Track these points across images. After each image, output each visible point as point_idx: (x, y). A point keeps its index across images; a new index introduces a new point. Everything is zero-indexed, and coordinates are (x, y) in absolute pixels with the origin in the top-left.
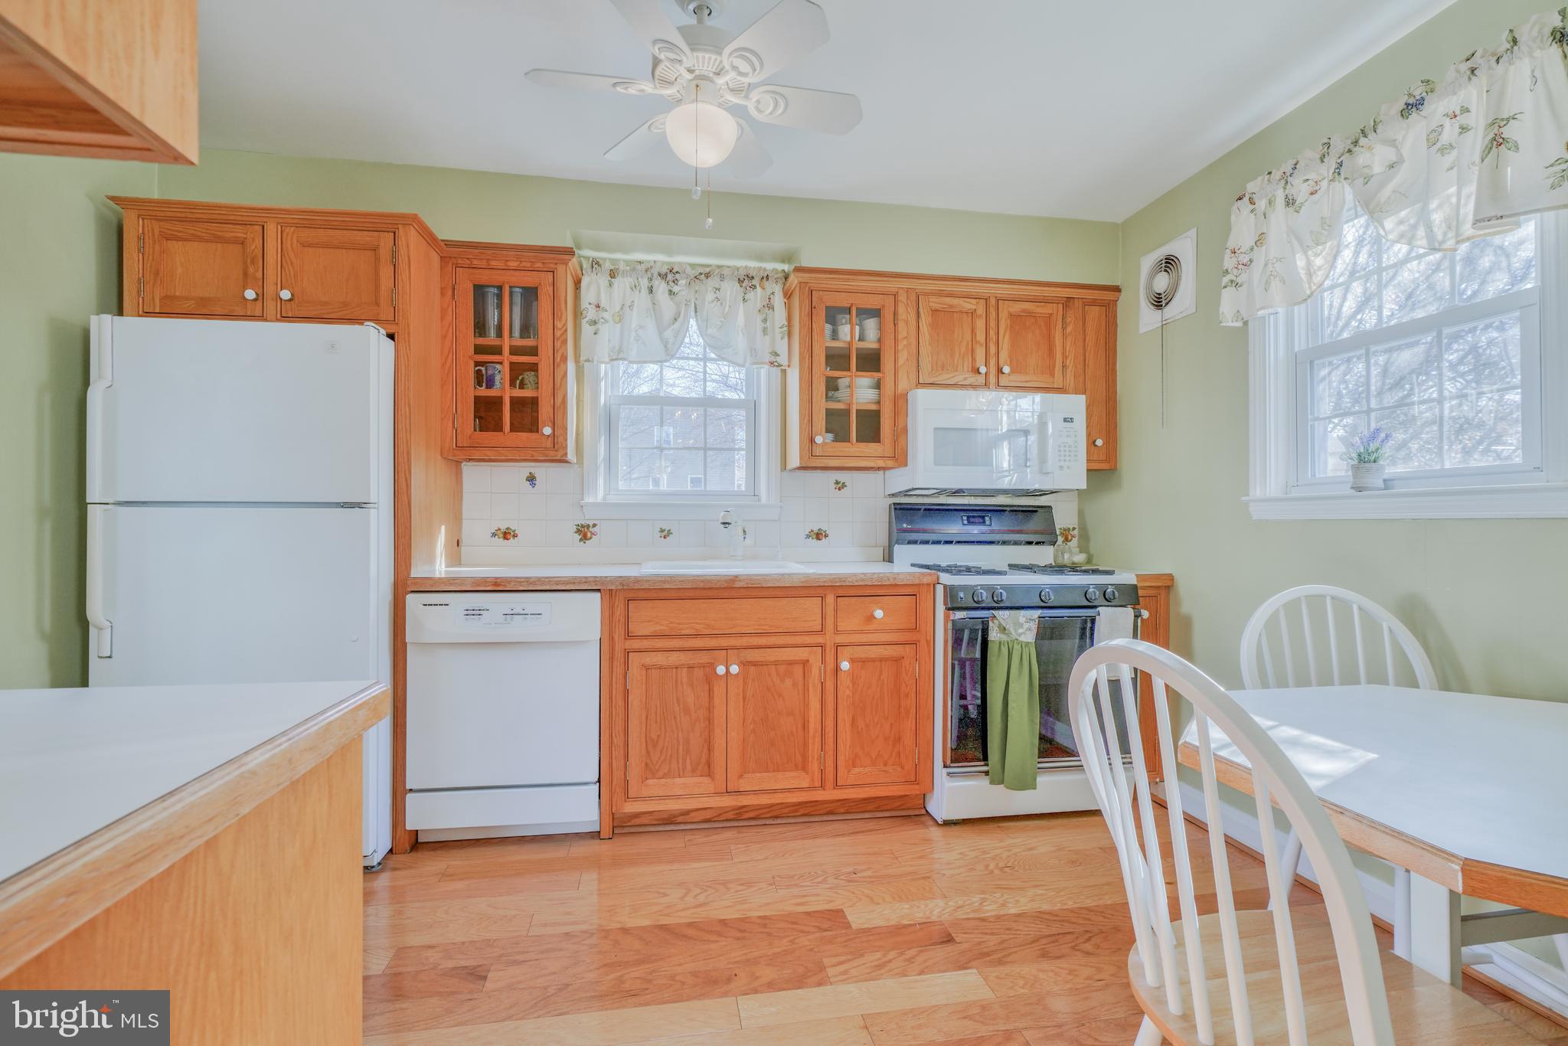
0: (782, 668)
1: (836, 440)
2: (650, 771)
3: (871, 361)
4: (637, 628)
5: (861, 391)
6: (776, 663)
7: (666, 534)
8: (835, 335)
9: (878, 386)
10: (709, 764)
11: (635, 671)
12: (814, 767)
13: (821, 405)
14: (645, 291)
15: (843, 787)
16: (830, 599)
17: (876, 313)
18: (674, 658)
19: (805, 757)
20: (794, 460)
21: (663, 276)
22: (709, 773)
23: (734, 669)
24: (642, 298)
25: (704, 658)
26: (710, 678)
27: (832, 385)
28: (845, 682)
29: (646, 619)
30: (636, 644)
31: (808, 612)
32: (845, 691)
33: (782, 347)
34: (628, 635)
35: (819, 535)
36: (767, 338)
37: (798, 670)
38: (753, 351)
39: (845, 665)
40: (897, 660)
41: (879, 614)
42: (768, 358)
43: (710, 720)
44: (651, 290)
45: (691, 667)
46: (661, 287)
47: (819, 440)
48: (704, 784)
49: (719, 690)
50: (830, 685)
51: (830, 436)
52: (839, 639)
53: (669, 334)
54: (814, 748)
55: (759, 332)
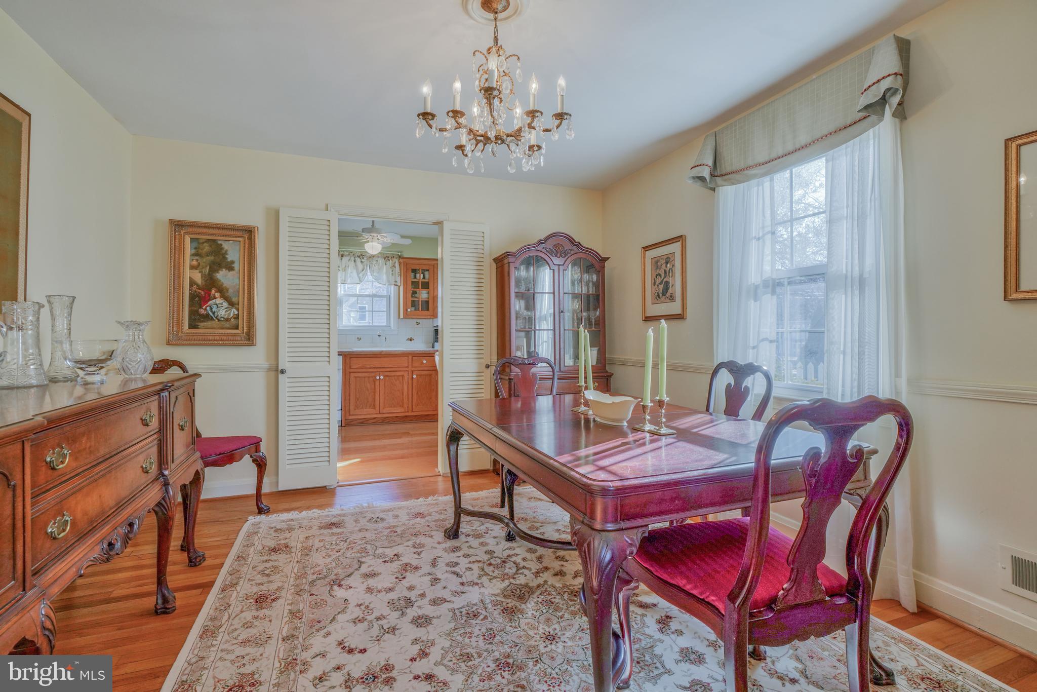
0: (396, 377)
1: (415, 310)
2: (356, 407)
3: (426, 285)
4: (353, 366)
5: (423, 295)
6: (394, 376)
7: (359, 339)
8: (415, 277)
9: (428, 293)
10: (374, 405)
11: (352, 379)
12: (406, 406)
13: (410, 299)
14: (353, 261)
15: (414, 412)
16: (410, 357)
17: (428, 270)
18: (364, 375)
19: (403, 403)
20: (402, 316)
21: (358, 256)
22: (374, 407)
23: (382, 377)
24: (352, 264)
25: (373, 374)
26: (375, 380)
27: (414, 293)
28: (414, 381)
29: (355, 363)
30: (352, 370)
31: (404, 362)
32: (415, 384)
33: (398, 279)
34: (350, 368)
35: (411, 340)
36: (393, 277)
37: (401, 378)
38: (389, 281)
39: (414, 376)
40: (430, 375)
41: (425, 362)
42: (393, 283)
43: (374, 392)
44: (355, 261)
45: (369, 377)
46: (358, 260)
47: (409, 310)
48: (371, 411)
49: (377, 383)
50: (410, 382)
51: (413, 309)
52: (413, 369)
53: (361, 275)
54: (405, 400)
55: (391, 275)
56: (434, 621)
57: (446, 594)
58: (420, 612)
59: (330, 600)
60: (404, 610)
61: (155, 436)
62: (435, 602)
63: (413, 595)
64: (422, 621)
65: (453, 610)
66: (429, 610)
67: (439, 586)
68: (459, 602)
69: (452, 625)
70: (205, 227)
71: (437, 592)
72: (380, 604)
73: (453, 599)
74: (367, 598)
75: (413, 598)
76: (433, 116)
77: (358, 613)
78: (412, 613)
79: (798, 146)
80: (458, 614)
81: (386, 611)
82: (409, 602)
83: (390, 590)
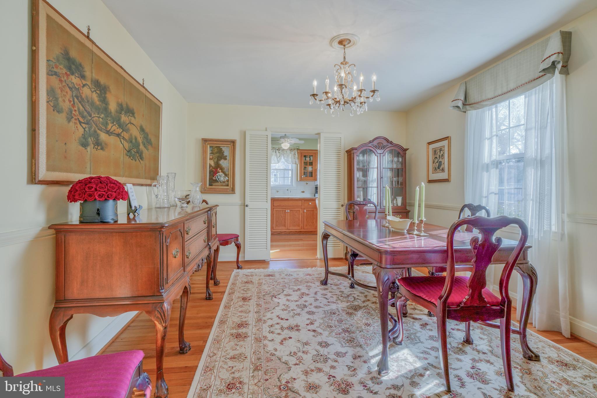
0: (296, 211)
1: (305, 177)
2: (277, 226)
3: (311, 164)
4: (275, 205)
5: (310, 169)
6: (295, 210)
7: (278, 192)
8: (306, 160)
9: (312, 168)
10: (285, 225)
11: (274, 211)
12: (301, 226)
13: (303, 171)
14: (275, 152)
15: (305, 229)
16: (303, 201)
17: (312, 156)
18: (281, 209)
19: (299, 225)
20: (299, 180)
21: (278, 150)
22: (285, 226)
23: (289, 211)
24: (274, 153)
25: (284, 209)
26: (285, 212)
27: (305, 168)
28: (305, 214)
29: (276, 204)
30: (275, 207)
31: (300, 203)
32: (305, 215)
33: (297, 161)
34: (274, 206)
35: (303, 192)
36: (295, 160)
37: (298, 211)
38: (292, 162)
39: (305, 211)
40: (313, 211)
41: (310, 203)
42: (295, 163)
43: (285, 219)
44: (276, 152)
45: (282, 211)
46: (277, 151)
47: (302, 177)
48: (283, 228)
49: (287, 214)
50: (303, 214)
51: (304, 176)
52: (305, 207)
53: (278, 159)
54: (300, 223)
55: (293, 159)
56: (316, 313)
57: (321, 305)
58: (310, 310)
59: (272, 302)
60: (303, 308)
61: (206, 229)
62: (316, 307)
63: (307, 304)
64: (310, 313)
65: (325, 311)
66: (314, 310)
67: (318, 302)
68: (327, 308)
69: (324, 316)
70: (216, 141)
71: (317, 304)
72: (293, 305)
73: (324, 307)
74: (287, 303)
75: (307, 305)
76: (317, 95)
77: (284, 307)
78: (306, 310)
79: (509, 90)
80: (326, 312)
81: (296, 308)
82: (305, 306)
83: (297, 301)
